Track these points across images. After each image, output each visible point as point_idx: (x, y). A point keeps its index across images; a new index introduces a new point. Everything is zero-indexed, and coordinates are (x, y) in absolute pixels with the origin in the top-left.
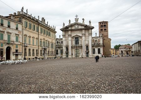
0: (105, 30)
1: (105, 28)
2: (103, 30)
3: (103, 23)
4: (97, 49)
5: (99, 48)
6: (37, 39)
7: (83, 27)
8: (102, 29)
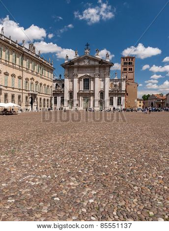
0: (131, 69)
1: (131, 67)
2: (128, 69)
3: (128, 59)
4: (117, 98)
5: (120, 96)
6: (20, 78)
7: (97, 63)
8: (125, 67)
